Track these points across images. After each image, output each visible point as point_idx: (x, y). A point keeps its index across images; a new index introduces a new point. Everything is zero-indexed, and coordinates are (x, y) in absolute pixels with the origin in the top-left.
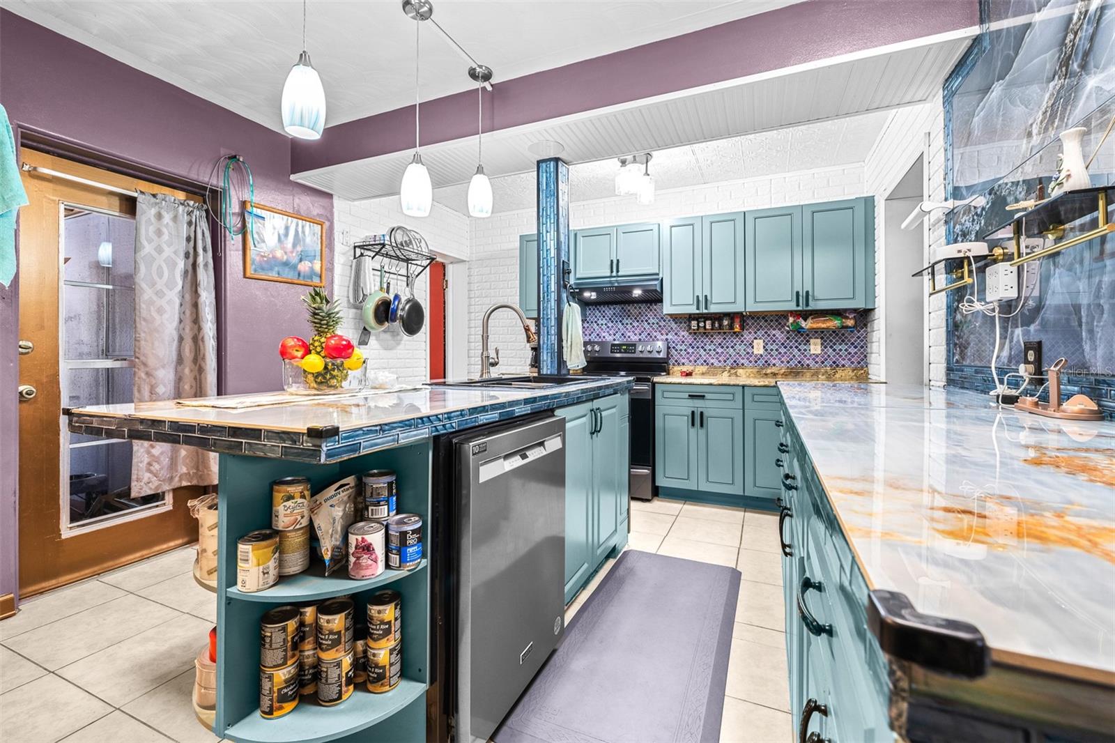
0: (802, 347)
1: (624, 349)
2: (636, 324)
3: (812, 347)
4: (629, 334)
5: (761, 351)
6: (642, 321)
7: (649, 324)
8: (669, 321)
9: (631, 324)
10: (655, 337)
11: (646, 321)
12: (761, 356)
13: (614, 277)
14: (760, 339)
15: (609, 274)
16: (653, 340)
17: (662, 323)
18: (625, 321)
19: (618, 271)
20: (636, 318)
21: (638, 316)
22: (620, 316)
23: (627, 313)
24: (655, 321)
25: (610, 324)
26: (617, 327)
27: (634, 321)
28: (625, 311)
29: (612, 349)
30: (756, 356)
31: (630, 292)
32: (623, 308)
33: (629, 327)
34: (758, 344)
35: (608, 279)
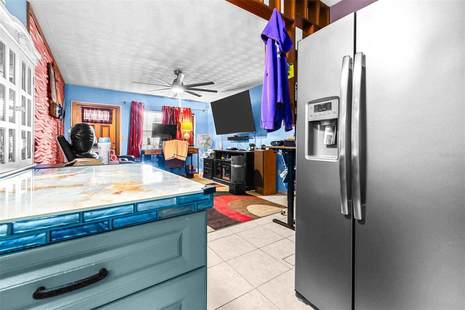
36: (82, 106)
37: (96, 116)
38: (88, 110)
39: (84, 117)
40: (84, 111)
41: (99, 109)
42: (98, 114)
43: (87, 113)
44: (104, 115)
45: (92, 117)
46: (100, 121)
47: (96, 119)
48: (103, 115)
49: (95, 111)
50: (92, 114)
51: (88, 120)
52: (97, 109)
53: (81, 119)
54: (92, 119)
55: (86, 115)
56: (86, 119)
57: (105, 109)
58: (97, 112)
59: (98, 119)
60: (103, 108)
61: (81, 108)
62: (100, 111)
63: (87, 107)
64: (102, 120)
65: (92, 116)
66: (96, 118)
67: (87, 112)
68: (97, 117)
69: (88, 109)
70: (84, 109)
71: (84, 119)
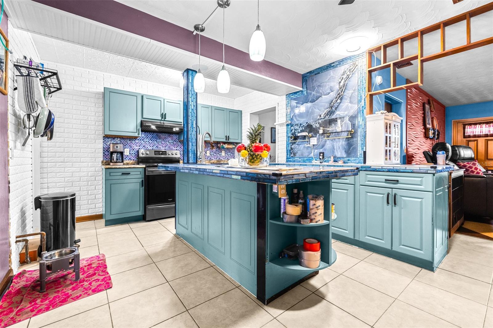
0: (220, 154)
1: (161, 153)
2: (163, 142)
3: (222, 154)
4: (160, 147)
5: (209, 155)
6: (166, 141)
7: (169, 142)
8: (178, 142)
9: (161, 142)
10: (172, 148)
11: (168, 141)
12: (209, 156)
13: (163, 120)
14: (209, 150)
15: (160, 119)
16: (171, 150)
17: (175, 143)
18: (158, 141)
19: (165, 118)
20: (163, 140)
21: (164, 139)
22: (156, 138)
23: (159, 137)
24: (172, 141)
25: (150, 142)
26: (154, 143)
27: (162, 141)
28: (158, 136)
29: (155, 153)
30: (207, 156)
31: (172, 129)
32: (157, 135)
33: (160, 143)
34: (208, 152)
35: (159, 121)
36: (464, 123)
37: (479, 130)
38: (470, 126)
39: (466, 133)
40: (465, 127)
41: (483, 123)
42: (482, 128)
43: (468, 129)
44: (490, 128)
45: (474, 133)
46: (485, 134)
47: (479, 134)
48: (488, 128)
49: (478, 125)
50: (475, 129)
51: (470, 135)
52: (480, 123)
53: (463, 135)
54: (474, 134)
55: (468, 131)
56: (468, 134)
57: (491, 122)
58: (481, 126)
59: (482, 134)
60: (489, 121)
61: (463, 125)
62: (484, 125)
63: (469, 124)
64: (487, 133)
65: (474, 131)
66: (479, 132)
67: (468, 127)
68: (481, 131)
69: (470, 124)
70: (465, 126)
71: (466, 134)
